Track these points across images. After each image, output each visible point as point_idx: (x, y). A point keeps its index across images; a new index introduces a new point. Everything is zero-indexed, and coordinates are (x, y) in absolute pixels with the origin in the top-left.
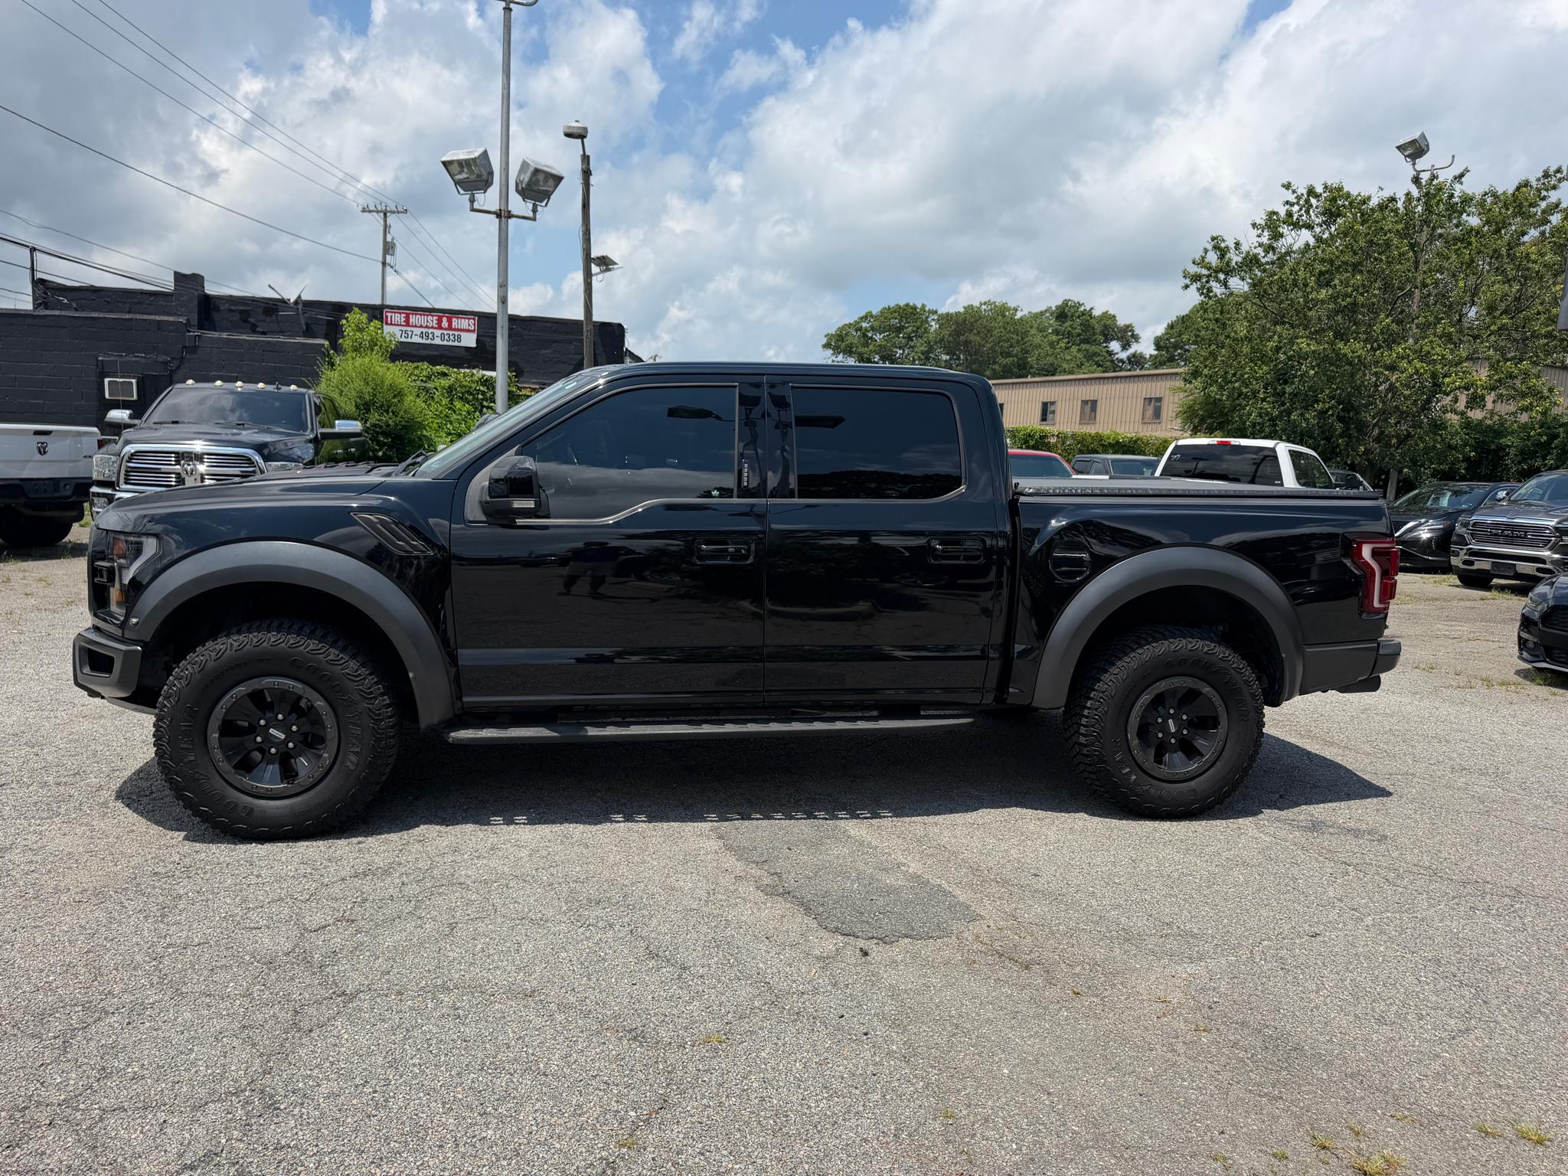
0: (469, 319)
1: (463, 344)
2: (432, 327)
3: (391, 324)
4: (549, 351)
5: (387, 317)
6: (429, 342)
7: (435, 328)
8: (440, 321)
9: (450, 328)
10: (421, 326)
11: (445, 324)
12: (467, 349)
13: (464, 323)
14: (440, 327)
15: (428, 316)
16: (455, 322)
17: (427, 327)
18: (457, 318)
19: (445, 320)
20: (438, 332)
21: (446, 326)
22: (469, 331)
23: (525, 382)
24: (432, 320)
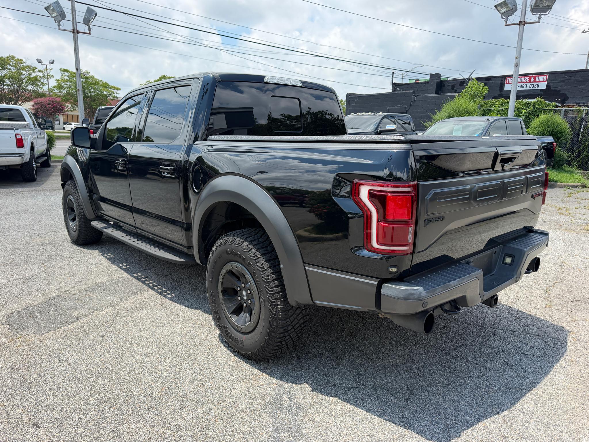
0: (544, 76)
1: (540, 88)
2: (526, 82)
3: (508, 83)
4: (584, 86)
5: (507, 80)
6: (524, 89)
7: (528, 82)
8: (530, 79)
9: (535, 81)
10: (521, 82)
11: (532, 80)
12: (542, 90)
13: (542, 78)
14: (530, 82)
15: (525, 77)
16: (537, 79)
17: (524, 82)
18: (538, 76)
19: (532, 78)
20: (528, 84)
21: (533, 81)
22: (543, 81)
23: (569, 103)
24: (527, 79)
